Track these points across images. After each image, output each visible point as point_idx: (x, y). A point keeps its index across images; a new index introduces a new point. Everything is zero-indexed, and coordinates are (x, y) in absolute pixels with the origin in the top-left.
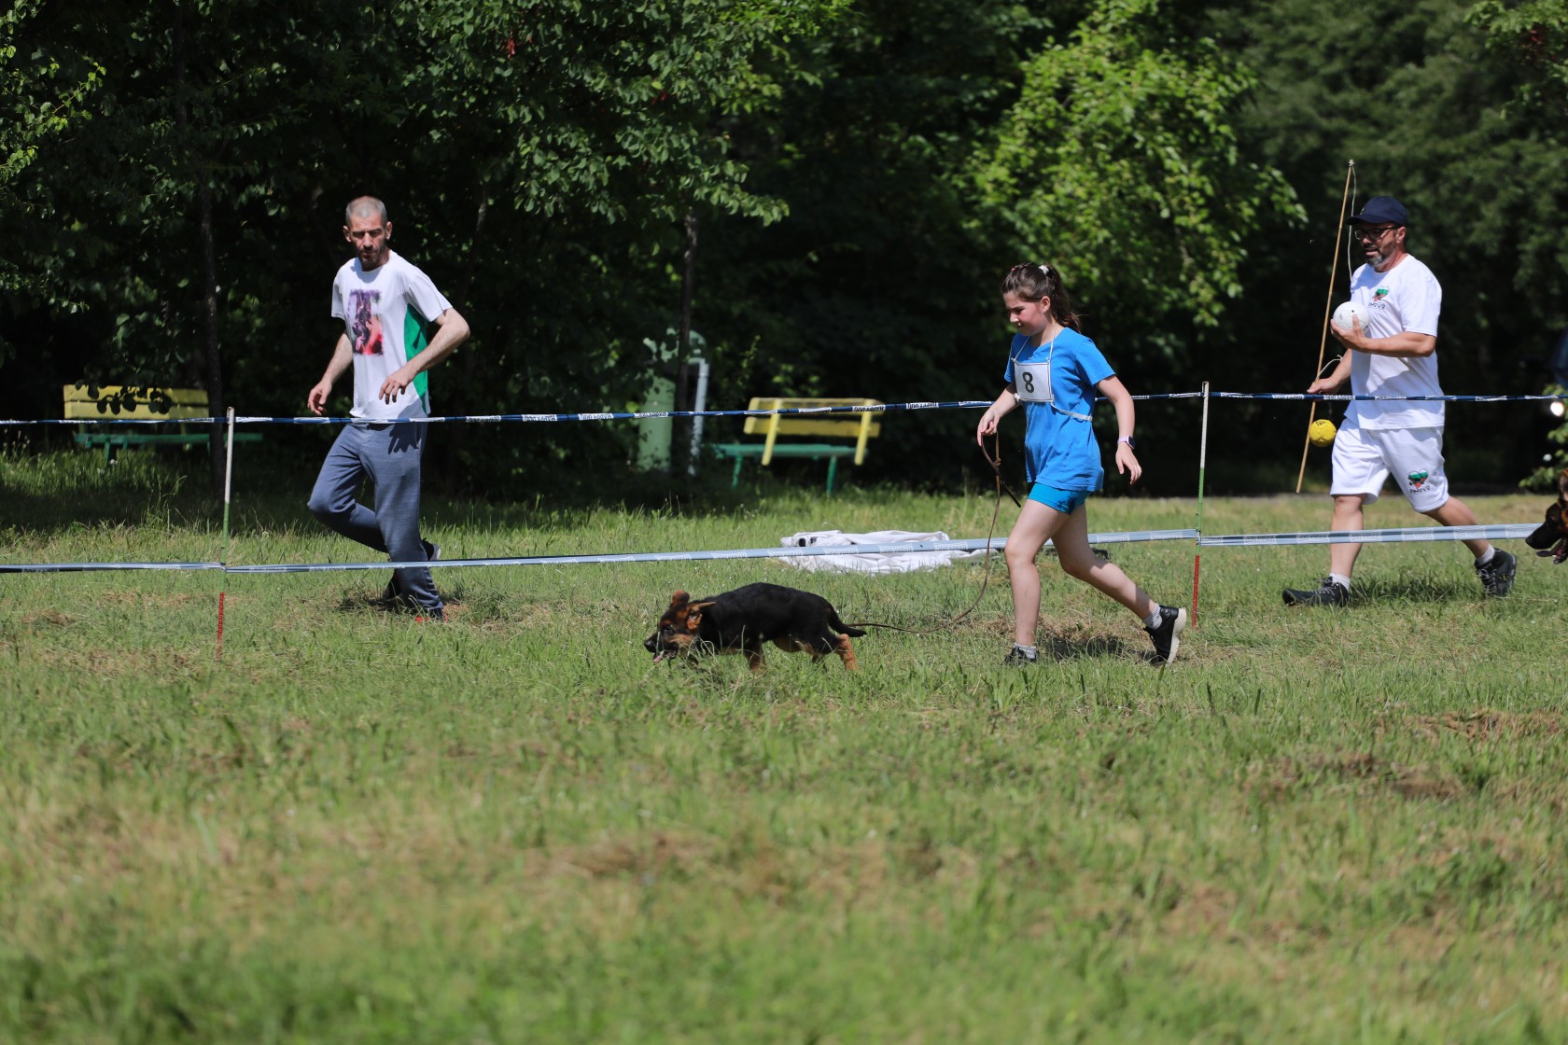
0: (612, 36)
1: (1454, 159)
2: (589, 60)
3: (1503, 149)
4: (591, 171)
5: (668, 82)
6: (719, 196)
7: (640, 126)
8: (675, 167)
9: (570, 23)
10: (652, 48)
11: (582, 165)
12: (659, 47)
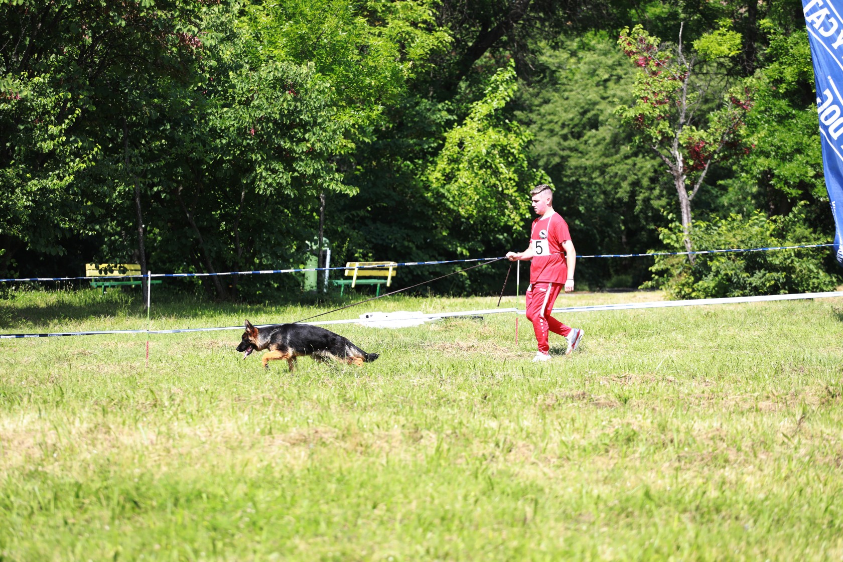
0: (291, 126)
1: (611, 165)
2: (283, 136)
4: (285, 178)
5: (313, 144)
6: (333, 186)
7: (302, 160)
8: (316, 176)
9: (275, 122)
10: (306, 131)
11: (281, 176)
12: (309, 131)
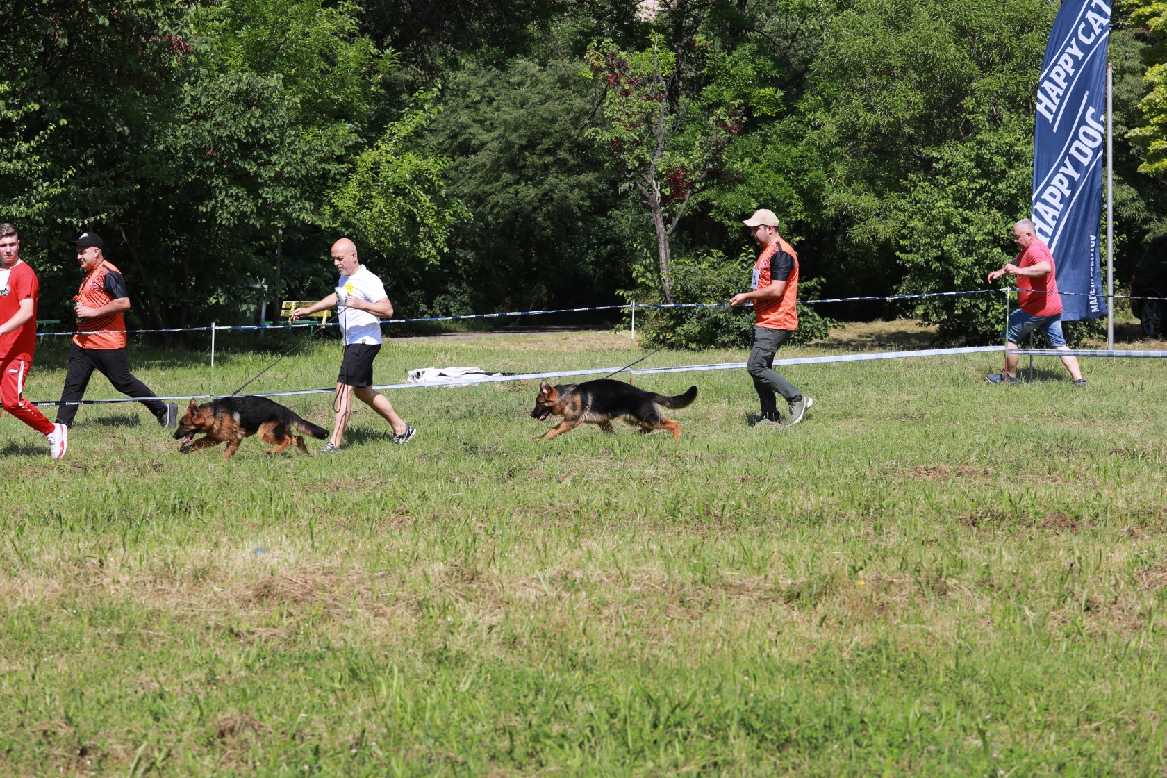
1: (491, 194)
3: (511, 189)
5: (282, 168)
6: (304, 215)
7: (268, 186)
11: (245, 203)
